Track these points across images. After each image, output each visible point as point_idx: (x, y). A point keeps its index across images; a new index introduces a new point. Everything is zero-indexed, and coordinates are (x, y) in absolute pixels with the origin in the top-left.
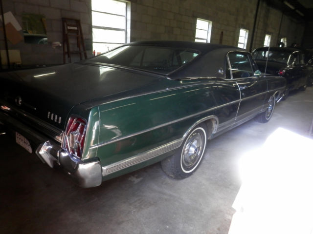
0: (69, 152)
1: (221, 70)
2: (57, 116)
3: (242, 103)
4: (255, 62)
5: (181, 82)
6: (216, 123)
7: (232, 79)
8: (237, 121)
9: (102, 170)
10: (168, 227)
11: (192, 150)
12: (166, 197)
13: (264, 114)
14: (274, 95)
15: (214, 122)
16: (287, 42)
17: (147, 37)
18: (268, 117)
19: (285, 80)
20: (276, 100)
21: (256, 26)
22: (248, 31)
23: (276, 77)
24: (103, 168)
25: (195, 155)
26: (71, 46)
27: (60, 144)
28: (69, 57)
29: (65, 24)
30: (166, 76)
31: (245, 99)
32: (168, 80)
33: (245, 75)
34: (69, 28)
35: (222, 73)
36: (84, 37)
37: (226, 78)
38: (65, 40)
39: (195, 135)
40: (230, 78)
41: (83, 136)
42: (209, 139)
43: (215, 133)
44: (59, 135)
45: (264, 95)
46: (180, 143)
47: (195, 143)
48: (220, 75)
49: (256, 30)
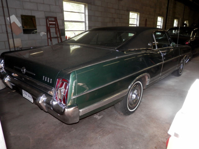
0: (58, 101)
1: (150, 43)
2: (49, 78)
3: (164, 64)
4: (171, 37)
5: (125, 53)
6: (149, 78)
7: (157, 49)
8: (161, 76)
9: (79, 112)
10: (122, 147)
11: (134, 96)
12: (119, 127)
13: (178, 70)
14: (184, 58)
15: (147, 78)
16: (188, 23)
17: (99, 25)
18: (181, 73)
19: (190, 47)
20: (185, 61)
21: (168, 14)
22: (163, 17)
23: (184, 46)
24: (80, 110)
25: (136, 99)
26: (51, 34)
27: (52, 96)
28: (51, 41)
29: (48, 20)
30: (115, 49)
31: (166, 61)
32: (117, 51)
33: (165, 46)
34: (50, 23)
35: (151, 45)
36: (60, 28)
37: (153, 49)
38: (48, 30)
39: (135, 87)
40: (156, 48)
41: (67, 90)
42: (144, 88)
43: (148, 84)
44: (51, 90)
45: (178, 58)
46: (126, 92)
47: (135, 92)
48: (149, 47)
49: (168, 16)
